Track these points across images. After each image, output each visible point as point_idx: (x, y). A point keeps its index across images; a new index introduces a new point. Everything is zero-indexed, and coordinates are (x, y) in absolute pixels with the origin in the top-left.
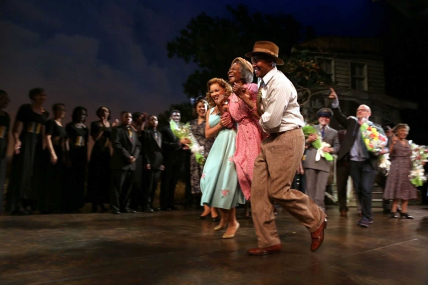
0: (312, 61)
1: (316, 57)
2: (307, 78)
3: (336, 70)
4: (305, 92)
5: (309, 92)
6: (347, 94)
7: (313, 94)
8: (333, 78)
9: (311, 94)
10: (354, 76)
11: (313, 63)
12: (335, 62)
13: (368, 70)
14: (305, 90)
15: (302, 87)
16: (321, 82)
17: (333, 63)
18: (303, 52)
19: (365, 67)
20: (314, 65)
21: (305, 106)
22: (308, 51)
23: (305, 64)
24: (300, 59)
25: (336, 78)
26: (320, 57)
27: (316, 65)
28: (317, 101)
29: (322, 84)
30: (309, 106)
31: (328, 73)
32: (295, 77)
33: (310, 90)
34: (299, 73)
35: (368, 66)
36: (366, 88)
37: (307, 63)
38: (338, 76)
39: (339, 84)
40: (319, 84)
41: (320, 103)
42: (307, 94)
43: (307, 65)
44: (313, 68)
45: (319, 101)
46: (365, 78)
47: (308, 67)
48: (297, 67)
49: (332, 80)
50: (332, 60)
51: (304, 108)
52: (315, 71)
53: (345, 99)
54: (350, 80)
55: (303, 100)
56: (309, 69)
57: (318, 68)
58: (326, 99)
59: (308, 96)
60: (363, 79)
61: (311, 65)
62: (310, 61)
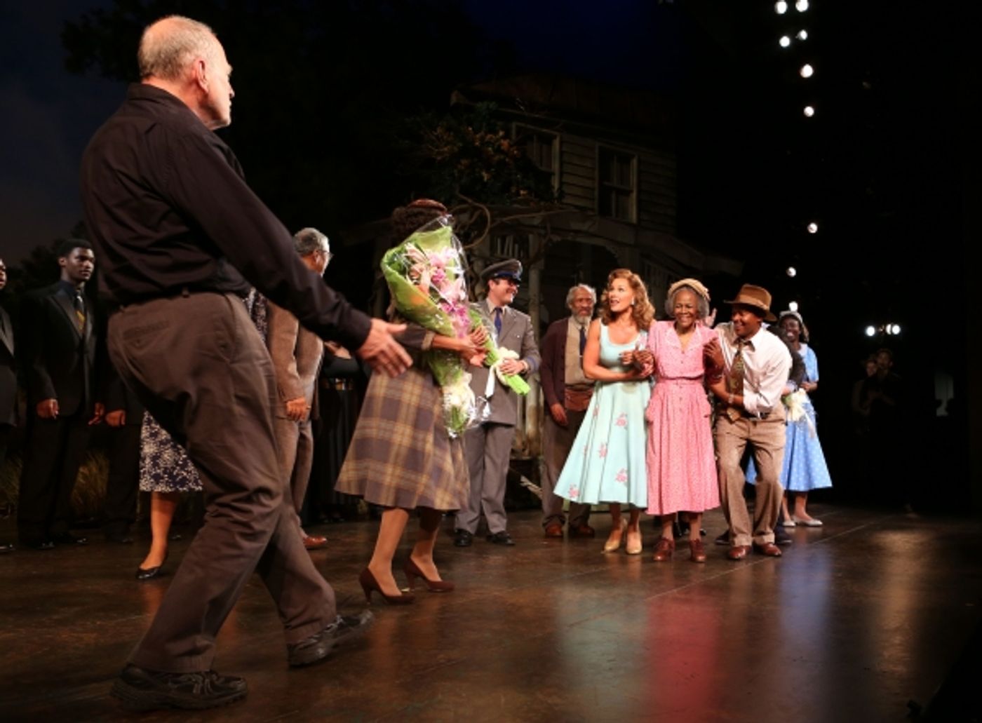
0: (501, 133)
1: (514, 125)
2: (486, 176)
3: (562, 163)
4: (477, 214)
5: (488, 213)
6: (585, 227)
7: (498, 220)
8: (556, 184)
9: (493, 221)
10: (606, 183)
11: (504, 138)
12: (561, 143)
13: (640, 172)
14: (476, 208)
15: (470, 201)
16: (522, 192)
17: (556, 143)
18: (481, 106)
19: (635, 162)
20: (505, 143)
21: (476, 253)
22: (493, 105)
23: (482, 139)
24: (471, 125)
25: (561, 183)
26: (522, 125)
27: (511, 146)
28: (509, 240)
29: (524, 195)
30: (487, 253)
31: (543, 169)
32: (456, 171)
33: (489, 209)
34: (464, 162)
35: (640, 162)
36: (633, 216)
37: (489, 136)
38: (566, 179)
39: (568, 200)
40: (518, 194)
41: (517, 246)
42: (483, 219)
43: (489, 143)
44: (502, 152)
45: (515, 242)
46: (632, 191)
47: (490, 149)
48: (460, 144)
49: (553, 187)
50: (555, 137)
51: (475, 256)
52: (507, 160)
53: (579, 239)
54: (596, 193)
55: (473, 235)
56: (492, 153)
57: (515, 152)
58: (531, 237)
59: (485, 227)
60: (628, 193)
61: (497, 144)
62: (496, 133)
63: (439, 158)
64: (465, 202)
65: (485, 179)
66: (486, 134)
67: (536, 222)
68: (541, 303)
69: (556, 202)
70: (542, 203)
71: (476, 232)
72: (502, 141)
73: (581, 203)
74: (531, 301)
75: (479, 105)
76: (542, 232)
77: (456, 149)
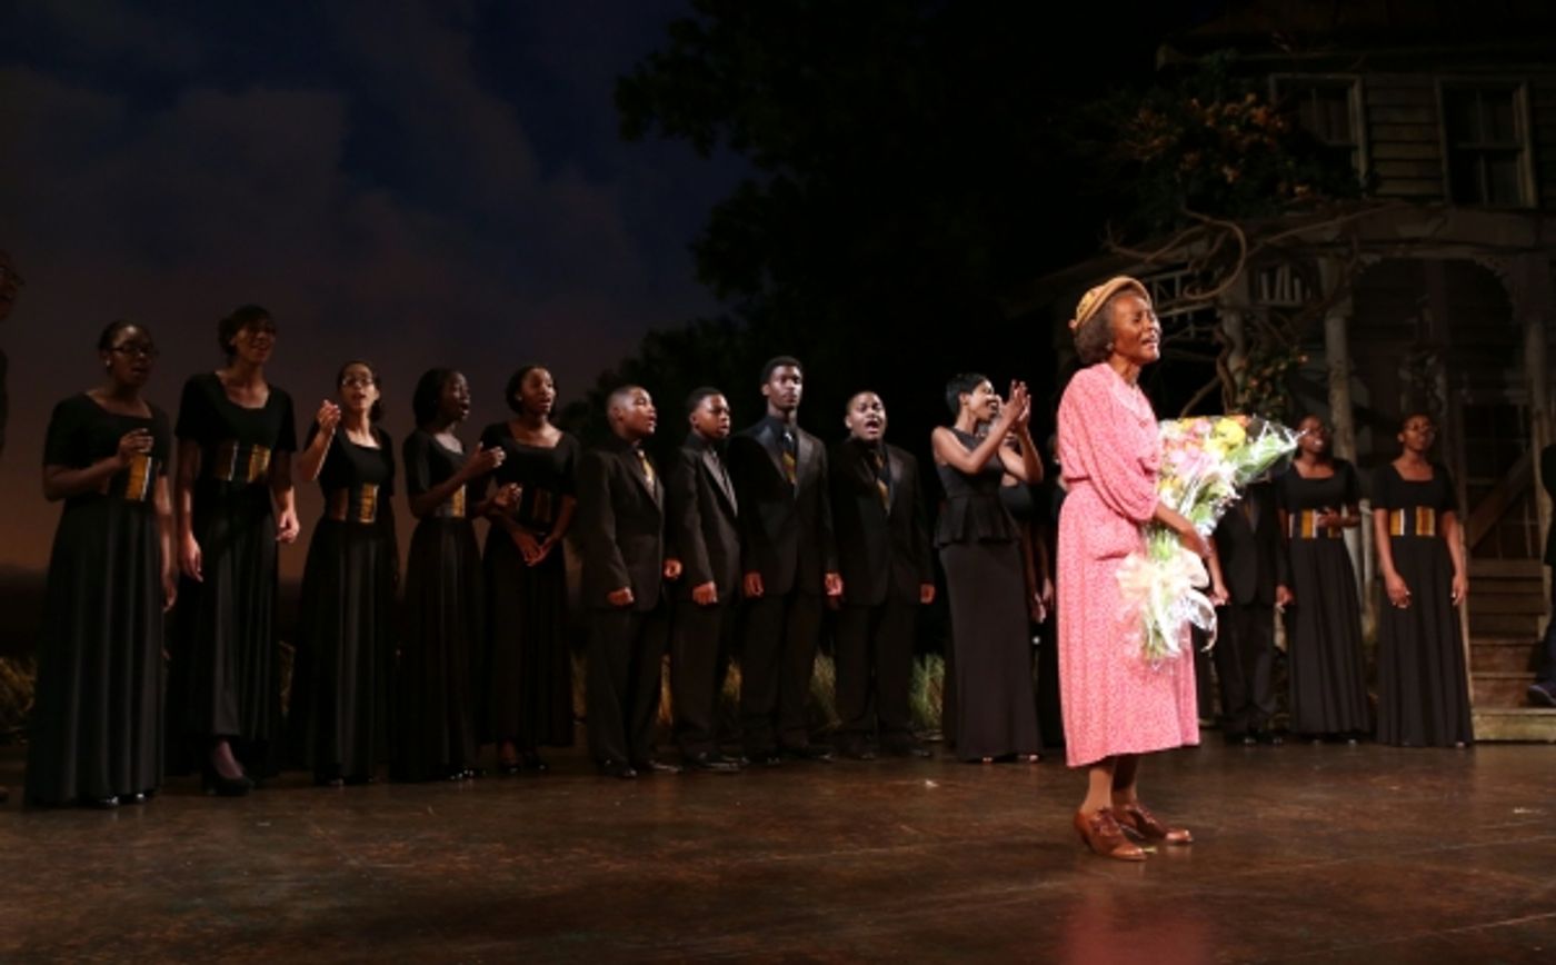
0: (1250, 98)
1: (1271, 80)
2: (1230, 174)
3: (1369, 127)
4: (1223, 235)
5: (1240, 234)
6: (1425, 230)
8: (1360, 163)
9: (1250, 244)
11: (1256, 104)
12: (1365, 92)
14: (1218, 230)
15: (1206, 219)
16: (1298, 189)
17: (1355, 95)
18: (1210, 60)
19: (1521, 97)
20: (1259, 114)
21: (1226, 302)
22: (1230, 55)
23: (1217, 114)
24: (1195, 95)
25: (1371, 162)
27: (1270, 116)
29: (1301, 193)
30: (1245, 301)
31: (1335, 142)
32: (1177, 175)
33: (1241, 226)
34: (1190, 157)
35: (1532, 93)
36: (1528, 194)
37: (1229, 108)
38: (1379, 152)
39: (1387, 188)
40: (1292, 194)
41: (1297, 283)
42: (1233, 245)
43: (1230, 119)
44: (1256, 128)
45: (1294, 274)
46: (1521, 150)
47: (1233, 128)
48: (1180, 130)
49: (1357, 171)
50: (1352, 84)
51: (1222, 307)
52: (1266, 140)
53: (1417, 254)
54: (1444, 168)
55: (1216, 274)
56: (1237, 134)
57: (1280, 124)
58: (1322, 263)
59: (1237, 257)
60: (1513, 154)
61: (1245, 117)
62: (1239, 98)
63: (1147, 158)
64: (1197, 222)
65: (1230, 179)
66: (1223, 104)
67: (1329, 236)
68: (1351, 374)
69: (1364, 196)
70: (1339, 202)
71: (1222, 269)
72: (1254, 111)
73: (1413, 190)
74: (1333, 374)
75: (1206, 59)
76: (1344, 251)
77: (1174, 139)
